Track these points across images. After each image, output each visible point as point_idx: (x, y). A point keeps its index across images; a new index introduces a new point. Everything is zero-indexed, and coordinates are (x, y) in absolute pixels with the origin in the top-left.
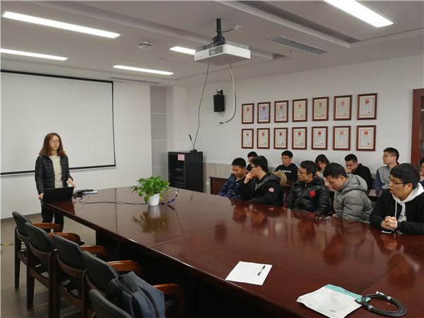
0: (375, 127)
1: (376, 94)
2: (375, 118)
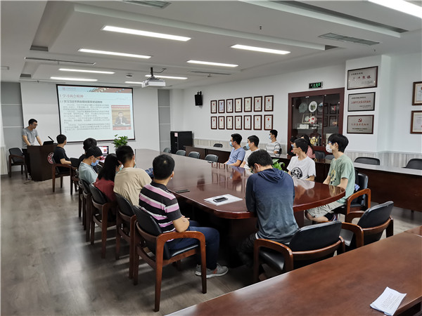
0: (272, 116)
1: (273, 96)
2: (272, 110)
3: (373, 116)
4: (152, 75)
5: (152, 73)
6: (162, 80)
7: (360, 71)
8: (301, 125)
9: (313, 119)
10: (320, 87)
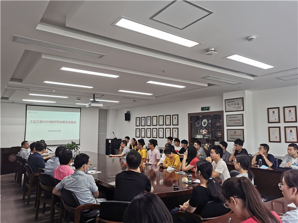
0: (178, 128)
1: (178, 115)
2: (178, 125)
3: (243, 129)
4: (94, 99)
5: (94, 98)
6: (101, 103)
7: (233, 100)
8: (197, 136)
9: (205, 131)
10: (208, 110)
